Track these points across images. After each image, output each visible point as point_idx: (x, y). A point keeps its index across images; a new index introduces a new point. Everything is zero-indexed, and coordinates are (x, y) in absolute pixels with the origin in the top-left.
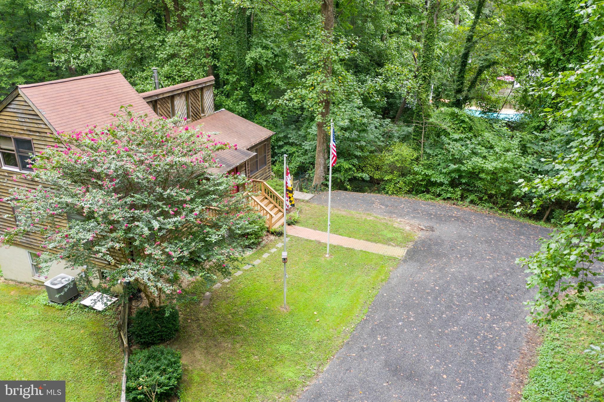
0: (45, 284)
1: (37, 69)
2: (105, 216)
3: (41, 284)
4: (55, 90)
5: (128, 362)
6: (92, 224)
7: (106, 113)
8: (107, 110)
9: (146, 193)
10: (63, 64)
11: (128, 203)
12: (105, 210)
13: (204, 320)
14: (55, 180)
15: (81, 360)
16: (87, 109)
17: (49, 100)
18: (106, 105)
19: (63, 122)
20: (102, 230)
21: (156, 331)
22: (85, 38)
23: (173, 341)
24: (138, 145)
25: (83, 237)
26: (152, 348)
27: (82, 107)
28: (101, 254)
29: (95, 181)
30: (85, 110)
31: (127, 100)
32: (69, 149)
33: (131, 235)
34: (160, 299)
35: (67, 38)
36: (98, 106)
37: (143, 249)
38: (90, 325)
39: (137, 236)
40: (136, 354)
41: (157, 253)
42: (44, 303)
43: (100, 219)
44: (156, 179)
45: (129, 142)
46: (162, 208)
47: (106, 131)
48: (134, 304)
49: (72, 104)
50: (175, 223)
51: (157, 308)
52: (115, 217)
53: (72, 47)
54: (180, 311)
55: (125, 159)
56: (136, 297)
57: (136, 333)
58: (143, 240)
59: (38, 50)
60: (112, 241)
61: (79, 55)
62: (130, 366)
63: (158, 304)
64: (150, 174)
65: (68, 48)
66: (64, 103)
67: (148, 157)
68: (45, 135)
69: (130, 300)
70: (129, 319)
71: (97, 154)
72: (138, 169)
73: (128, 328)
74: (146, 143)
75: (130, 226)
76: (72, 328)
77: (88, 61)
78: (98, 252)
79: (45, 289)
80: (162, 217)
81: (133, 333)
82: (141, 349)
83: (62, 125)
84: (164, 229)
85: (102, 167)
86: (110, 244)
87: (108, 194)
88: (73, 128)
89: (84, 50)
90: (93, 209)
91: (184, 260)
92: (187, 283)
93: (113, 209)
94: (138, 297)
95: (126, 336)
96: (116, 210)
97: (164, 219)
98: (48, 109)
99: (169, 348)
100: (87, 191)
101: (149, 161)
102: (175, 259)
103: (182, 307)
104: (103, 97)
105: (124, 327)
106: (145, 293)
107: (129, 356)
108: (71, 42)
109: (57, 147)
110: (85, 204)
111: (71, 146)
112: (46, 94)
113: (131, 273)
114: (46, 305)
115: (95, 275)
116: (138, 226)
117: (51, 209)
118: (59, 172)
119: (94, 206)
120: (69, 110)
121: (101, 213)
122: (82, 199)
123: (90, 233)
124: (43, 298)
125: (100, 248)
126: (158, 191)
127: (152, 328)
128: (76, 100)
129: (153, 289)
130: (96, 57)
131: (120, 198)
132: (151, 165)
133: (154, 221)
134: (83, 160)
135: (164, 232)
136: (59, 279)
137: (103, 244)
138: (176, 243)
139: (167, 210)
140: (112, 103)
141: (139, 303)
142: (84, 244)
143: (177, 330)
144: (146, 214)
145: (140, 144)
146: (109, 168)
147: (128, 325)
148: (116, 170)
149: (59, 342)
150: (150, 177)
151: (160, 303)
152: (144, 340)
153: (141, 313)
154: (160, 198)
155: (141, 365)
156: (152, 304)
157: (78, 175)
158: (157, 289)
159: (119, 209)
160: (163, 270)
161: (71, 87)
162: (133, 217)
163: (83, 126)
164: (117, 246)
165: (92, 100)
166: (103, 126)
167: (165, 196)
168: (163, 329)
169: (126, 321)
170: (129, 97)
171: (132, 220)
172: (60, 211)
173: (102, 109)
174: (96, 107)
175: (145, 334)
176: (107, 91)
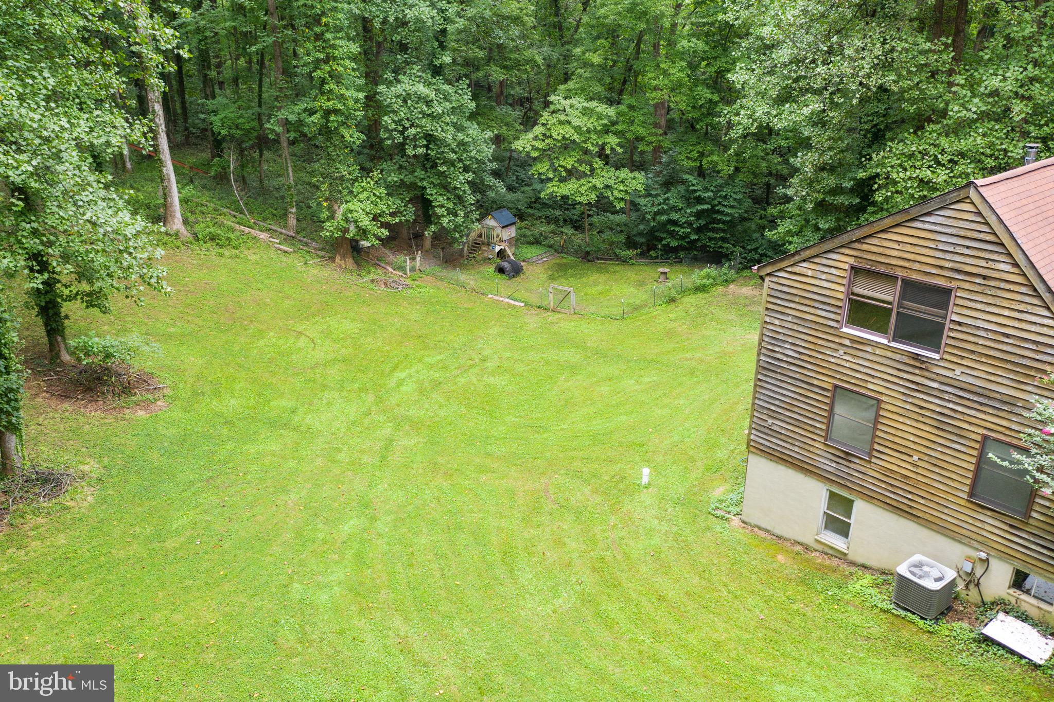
4: (1015, 192)
17: (1015, 213)
19: (1045, 261)
66: (1033, 220)
68: (1002, 285)
83: (1047, 269)
112: (1009, 201)
161: (1029, 186)
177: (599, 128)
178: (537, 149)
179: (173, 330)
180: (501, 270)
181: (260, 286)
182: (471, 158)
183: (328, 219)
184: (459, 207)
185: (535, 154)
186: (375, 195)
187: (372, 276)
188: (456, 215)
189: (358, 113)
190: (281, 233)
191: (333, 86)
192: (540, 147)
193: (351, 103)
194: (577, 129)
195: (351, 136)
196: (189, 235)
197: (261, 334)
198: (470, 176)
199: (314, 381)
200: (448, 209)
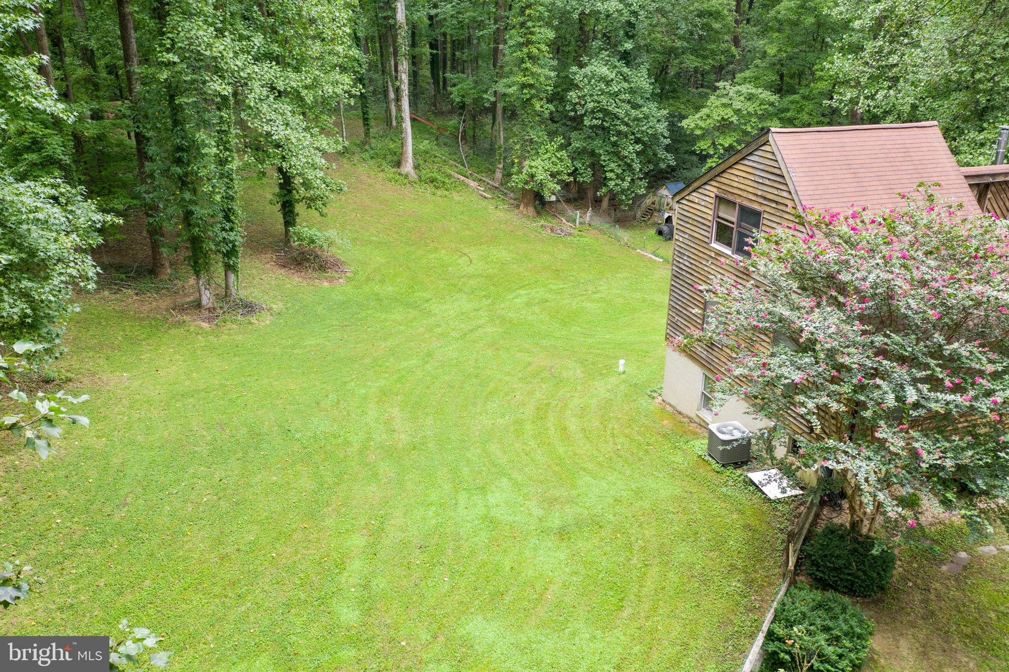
0: (710, 427)
1: (803, 110)
2: (831, 354)
3: (704, 425)
4: (821, 141)
5: (785, 595)
6: (807, 360)
7: (889, 191)
8: (892, 187)
9: (913, 336)
10: (845, 105)
11: (877, 344)
12: (835, 344)
13: (938, 596)
14: (776, 277)
15: (719, 556)
16: (860, 180)
17: (807, 155)
18: (895, 177)
19: (816, 192)
20: (820, 374)
21: (847, 571)
22: (896, 65)
23: (869, 603)
24: (928, 253)
25: (786, 374)
26: (829, 594)
27: (853, 175)
28: (804, 409)
29: (834, 294)
30: (857, 180)
31: (933, 174)
32: (812, 237)
33: (863, 398)
34: (871, 524)
35: (867, 63)
36: (881, 178)
37: (874, 428)
38: (749, 513)
39: (872, 403)
40: (800, 589)
41: (897, 444)
42: (700, 453)
43: (822, 355)
44: (940, 319)
45: (912, 245)
46: (933, 370)
47: (880, 220)
48: (825, 513)
49: (839, 167)
50: (948, 403)
51: (861, 536)
52: (846, 360)
53: (868, 79)
54: (900, 560)
55: (897, 271)
56: (833, 504)
57: (813, 558)
58: (880, 412)
59: (815, 80)
60: (828, 396)
61: (876, 93)
62: (785, 601)
63: (864, 531)
64: (934, 307)
65: (862, 80)
66: (828, 163)
67: (939, 278)
68: (784, 208)
69: (823, 503)
70: (809, 531)
71: (853, 252)
72: (912, 292)
73: (803, 544)
74: (943, 252)
75: (866, 382)
76: (723, 505)
77: (888, 104)
78: (803, 404)
79: (707, 435)
80: (929, 386)
81: (809, 556)
82: (811, 586)
83: (813, 197)
84: (923, 407)
85: (853, 274)
86: (824, 400)
87: (849, 320)
88: (828, 206)
89: (886, 84)
90: (816, 336)
91: (941, 474)
92: (930, 519)
93: (848, 347)
94: (836, 504)
95: (796, 555)
96: (852, 350)
97: (930, 390)
98: (802, 170)
99: (858, 607)
100: (818, 305)
101: (937, 285)
102: (924, 466)
103: (906, 555)
104: (894, 164)
105: (798, 539)
106: (850, 502)
107: (790, 585)
108: (870, 70)
109: (795, 230)
110: (807, 325)
111: (816, 232)
112: (806, 146)
113: (842, 457)
114: (700, 456)
115: (783, 440)
116: (878, 387)
117: (757, 319)
118: (786, 267)
119: (819, 332)
120: (832, 177)
121: (828, 346)
122: (805, 316)
123: (800, 372)
124: (701, 445)
125: (806, 400)
126: (935, 340)
127: (842, 562)
128: (849, 162)
129: (866, 499)
130: (903, 98)
131: (864, 333)
132: (938, 292)
133: (911, 388)
134: (828, 256)
135: (922, 412)
136: (730, 428)
137: (813, 395)
138: (937, 440)
139: (941, 376)
140: (905, 177)
141: (835, 515)
142: (784, 385)
143: (882, 588)
144: (901, 372)
145: (931, 253)
146: (864, 279)
147: (805, 540)
148: (875, 286)
149: (700, 516)
150: (930, 312)
151: (869, 530)
152: (822, 575)
153: (831, 531)
154: (936, 353)
155: (804, 609)
156: (855, 525)
157: (811, 279)
158: (874, 501)
159: (857, 348)
160: (895, 476)
161: (847, 140)
162: (876, 369)
163: (844, 205)
164: (834, 406)
165: (873, 165)
166: (876, 212)
167: (946, 353)
168: (860, 573)
169: (805, 532)
170: (938, 170)
171: (872, 375)
172: (768, 325)
173: (885, 182)
174: (877, 178)
175: (825, 566)
176: (903, 155)
177: (759, 112)
178: (701, 128)
179: (375, 239)
180: (660, 233)
181: (453, 219)
182: (643, 132)
183: (517, 174)
184: (627, 173)
185: (698, 132)
186: (556, 156)
187: (542, 222)
188: (623, 180)
189: (548, 88)
190: (488, 184)
191: (528, 65)
192: (703, 126)
193: (542, 79)
194: (737, 112)
195: (541, 107)
196: (416, 177)
197: (436, 250)
198: (639, 147)
199: (455, 286)
200: (617, 175)
